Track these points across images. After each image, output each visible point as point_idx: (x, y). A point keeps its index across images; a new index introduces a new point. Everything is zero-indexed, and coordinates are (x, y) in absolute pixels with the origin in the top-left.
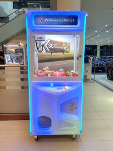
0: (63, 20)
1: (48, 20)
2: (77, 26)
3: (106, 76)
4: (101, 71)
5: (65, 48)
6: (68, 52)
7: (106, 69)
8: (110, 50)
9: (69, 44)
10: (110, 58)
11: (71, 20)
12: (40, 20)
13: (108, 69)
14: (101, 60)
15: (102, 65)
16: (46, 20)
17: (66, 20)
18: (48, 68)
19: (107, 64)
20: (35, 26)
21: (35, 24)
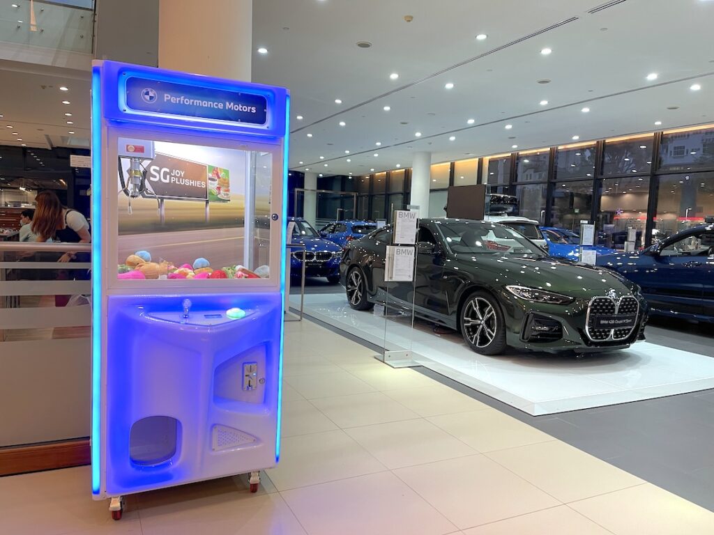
0: (221, 106)
1: (173, 100)
2: (264, 127)
3: (343, 296)
4: (325, 279)
5: (212, 186)
6: (224, 201)
7: (344, 268)
8: (354, 194)
9: (227, 172)
10: (355, 229)
11: (246, 109)
12: (149, 95)
13: (351, 268)
14: (323, 236)
15: (329, 255)
16: (167, 97)
17: (230, 105)
18: (147, 255)
19: (347, 252)
20: (129, 111)
21: (129, 104)
